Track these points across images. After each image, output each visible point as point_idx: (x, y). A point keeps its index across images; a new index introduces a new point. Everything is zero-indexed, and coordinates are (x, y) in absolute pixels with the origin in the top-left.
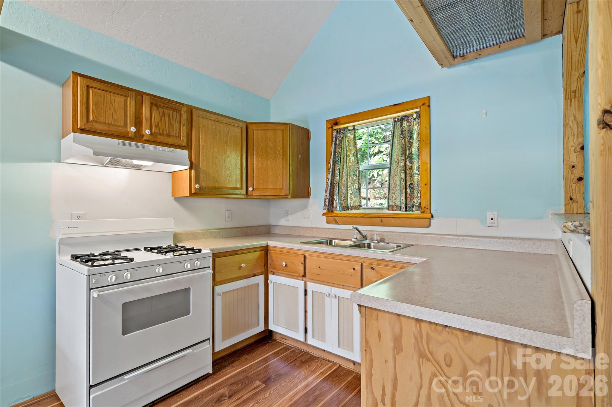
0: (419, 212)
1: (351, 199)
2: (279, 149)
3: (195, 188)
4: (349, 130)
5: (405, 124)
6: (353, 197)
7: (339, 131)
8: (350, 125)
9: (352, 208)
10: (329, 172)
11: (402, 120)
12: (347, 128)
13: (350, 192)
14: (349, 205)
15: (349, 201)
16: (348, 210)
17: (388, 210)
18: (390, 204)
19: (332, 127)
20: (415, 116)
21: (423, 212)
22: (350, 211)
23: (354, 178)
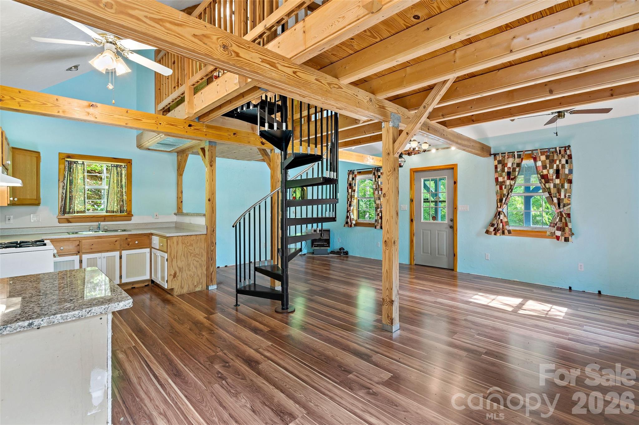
0: (126, 214)
1: (77, 207)
2: (34, 170)
3: (10, 200)
4: (78, 164)
5: (119, 169)
6: (79, 205)
7: (70, 163)
8: (80, 161)
9: (78, 212)
10: (64, 188)
11: (117, 166)
12: (77, 162)
13: (76, 202)
14: (76, 210)
15: (76, 208)
16: (75, 213)
17: (107, 213)
18: (108, 210)
19: (64, 159)
20: (123, 166)
21: (129, 214)
22: (76, 214)
23: (81, 194)
